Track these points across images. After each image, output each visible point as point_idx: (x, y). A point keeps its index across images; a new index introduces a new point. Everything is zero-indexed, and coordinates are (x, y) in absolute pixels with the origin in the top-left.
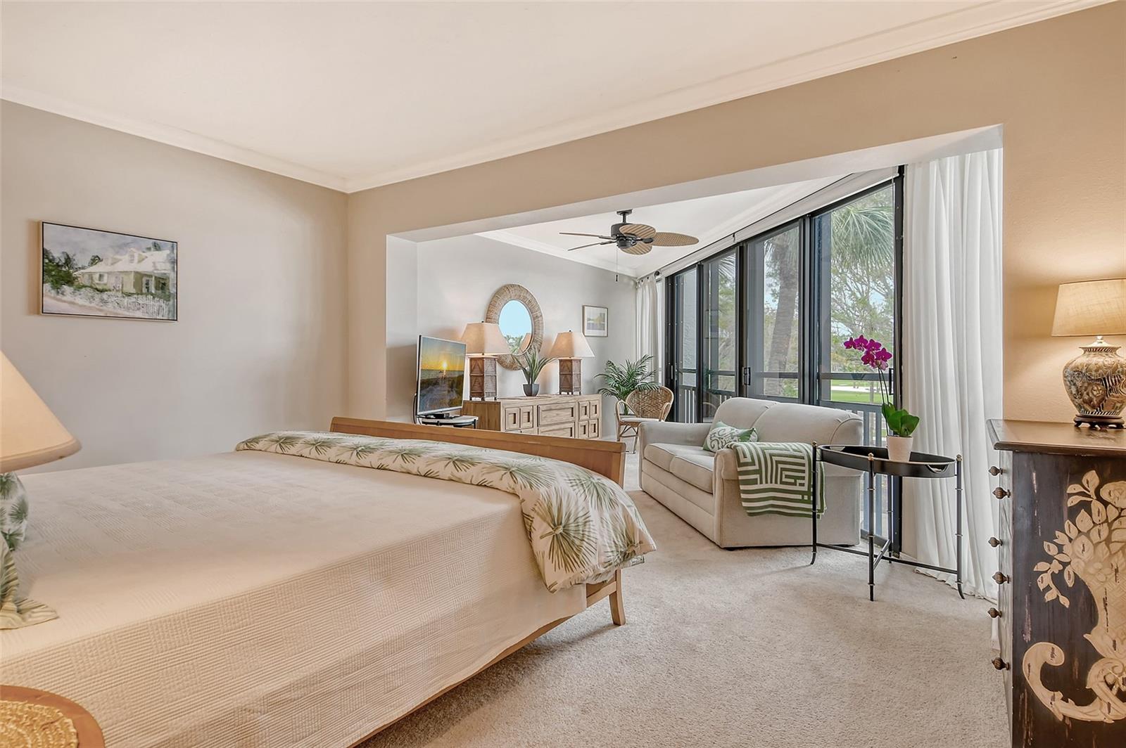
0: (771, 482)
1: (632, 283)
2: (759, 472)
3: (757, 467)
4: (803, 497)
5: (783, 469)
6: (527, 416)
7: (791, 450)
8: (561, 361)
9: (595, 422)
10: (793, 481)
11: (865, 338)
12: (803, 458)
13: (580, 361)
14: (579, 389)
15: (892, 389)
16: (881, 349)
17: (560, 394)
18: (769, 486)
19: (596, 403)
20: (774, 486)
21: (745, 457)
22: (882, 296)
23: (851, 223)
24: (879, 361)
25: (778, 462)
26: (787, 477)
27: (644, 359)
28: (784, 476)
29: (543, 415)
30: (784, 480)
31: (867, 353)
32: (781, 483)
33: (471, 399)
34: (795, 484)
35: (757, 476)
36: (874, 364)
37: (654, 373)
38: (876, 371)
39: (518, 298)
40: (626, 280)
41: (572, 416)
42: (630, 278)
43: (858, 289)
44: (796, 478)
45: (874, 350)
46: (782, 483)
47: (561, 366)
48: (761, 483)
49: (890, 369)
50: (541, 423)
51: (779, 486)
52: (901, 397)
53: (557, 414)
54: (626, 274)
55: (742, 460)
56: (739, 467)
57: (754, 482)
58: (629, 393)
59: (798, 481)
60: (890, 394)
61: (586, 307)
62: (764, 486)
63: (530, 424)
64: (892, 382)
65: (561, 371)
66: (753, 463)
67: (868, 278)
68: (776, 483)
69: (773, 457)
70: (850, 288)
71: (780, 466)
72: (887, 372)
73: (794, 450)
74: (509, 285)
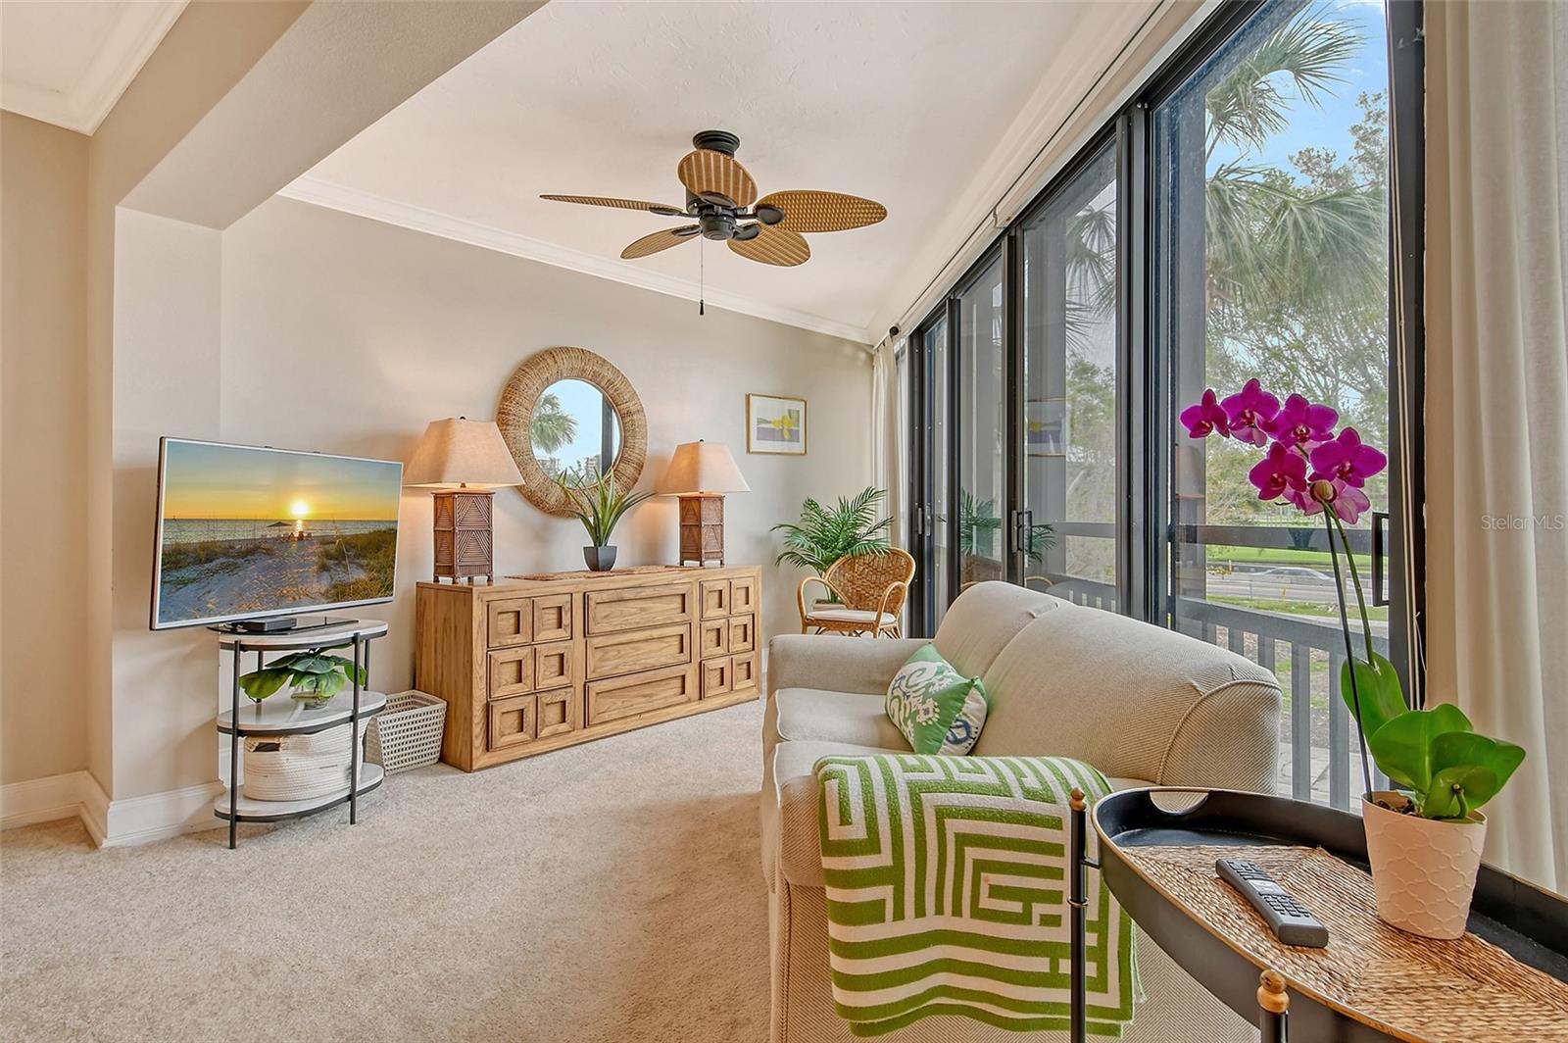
0: (939, 911)
1: (863, 356)
2: (893, 875)
3: (885, 859)
4: (1054, 965)
5: (981, 866)
6: (555, 616)
7: (1018, 794)
8: (682, 499)
9: (747, 620)
10: (1016, 907)
11: (1264, 388)
12: (1056, 824)
13: (721, 499)
14: (719, 555)
15: (1386, 583)
16: (1336, 431)
17: (682, 564)
18: (932, 923)
19: (748, 582)
20: (947, 922)
21: (845, 819)
22: (1359, 393)
23: (1290, 223)
24: (1328, 486)
25: (963, 840)
26: (996, 892)
27: (869, 495)
28: (984, 890)
29: (598, 612)
30: (985, 902)
31: (1276, 450)
32: (973, 916)
33: (436, 580)
34: (1025, 918)
35: (885, 892)
36: (1306, 495)
37: (891, 522)
38: (1317, 521)
39: (580, 375)
40: (848, 350)
41: (684, 611)
42: (857, 346)
43: (1318, 384)
44: (1028, 897)
45: (1304, 440)
46: (978, 913)
47: (682, 509)
48: (899, 915)
49: (1377, 518)
50: (594, 628)
51: (967, 924)
52: (1422, 620)
53: (643, 610)
54: (848, 338)
55: (836, 833)
56: (827, 853)
57: (873, 913)
58: (833, 561)
59: (1039, 909)
60: (1378, 602)
61: (752, 397)
62: (911, 926)
63: (563, 633)
64: (1386, 560)
65: (683, 519)
66: (872, 845)
67: (1335, 366)
68: (957, 912)
69: (947, 821)
70: (1304, 382)
71: (972, 853)
72: (1365, 523)
73: (1030, 794)
74: (555, 349)
